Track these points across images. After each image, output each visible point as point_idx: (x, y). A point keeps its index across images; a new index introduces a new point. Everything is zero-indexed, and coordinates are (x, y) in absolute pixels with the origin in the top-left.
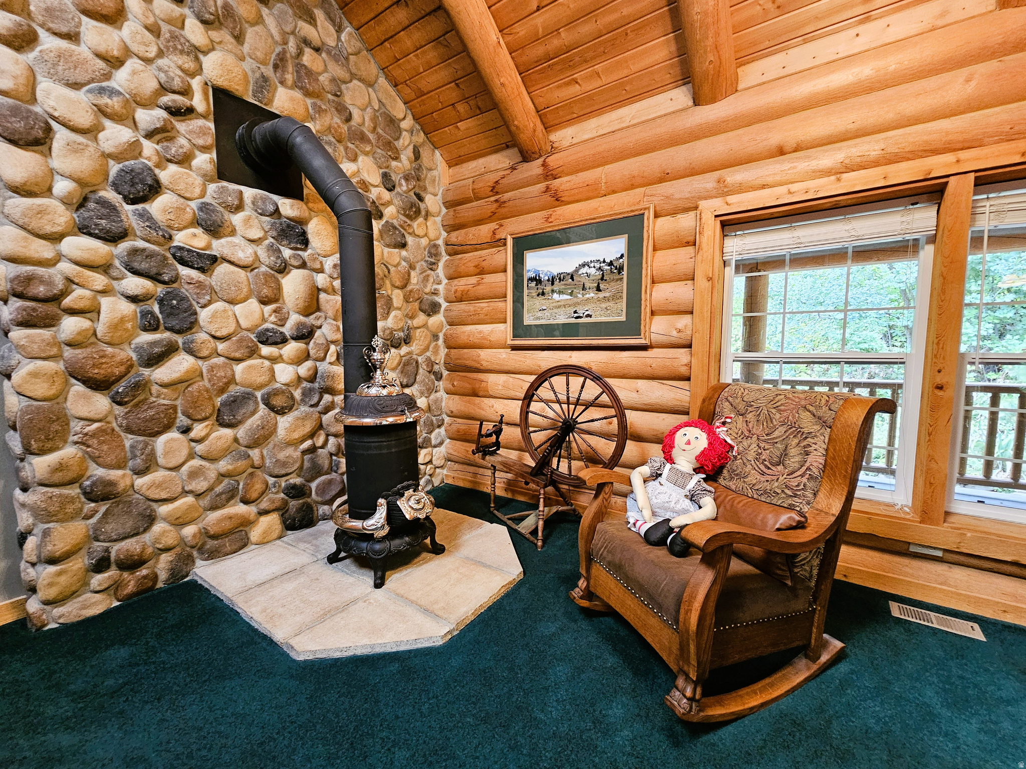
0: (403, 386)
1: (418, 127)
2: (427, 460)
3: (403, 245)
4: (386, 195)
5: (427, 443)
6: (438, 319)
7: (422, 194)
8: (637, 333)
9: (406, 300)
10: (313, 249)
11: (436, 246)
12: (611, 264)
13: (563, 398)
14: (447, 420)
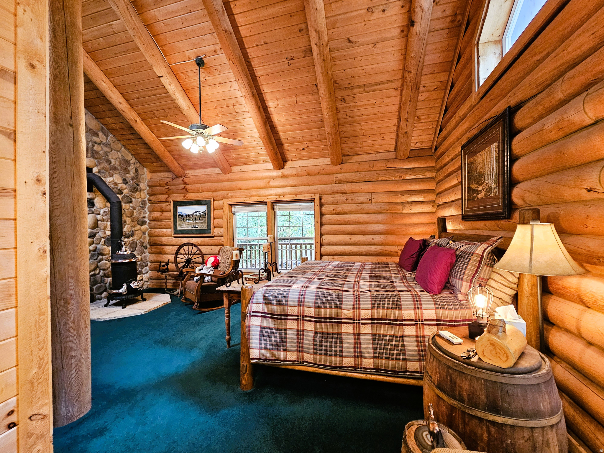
0: (132, 251)
1: (137, 161)
2: (141, 279)
3: (131, 202)
4: (124, 186)
5: (141, 273)
6: (146, 226)
7: (139, 183)
8: (210, 233)
9: (132, 221)
10: (96, 207)
11: (145, 201)
12: (203, 213)
13: (187, 252)
14: (149, 264)
